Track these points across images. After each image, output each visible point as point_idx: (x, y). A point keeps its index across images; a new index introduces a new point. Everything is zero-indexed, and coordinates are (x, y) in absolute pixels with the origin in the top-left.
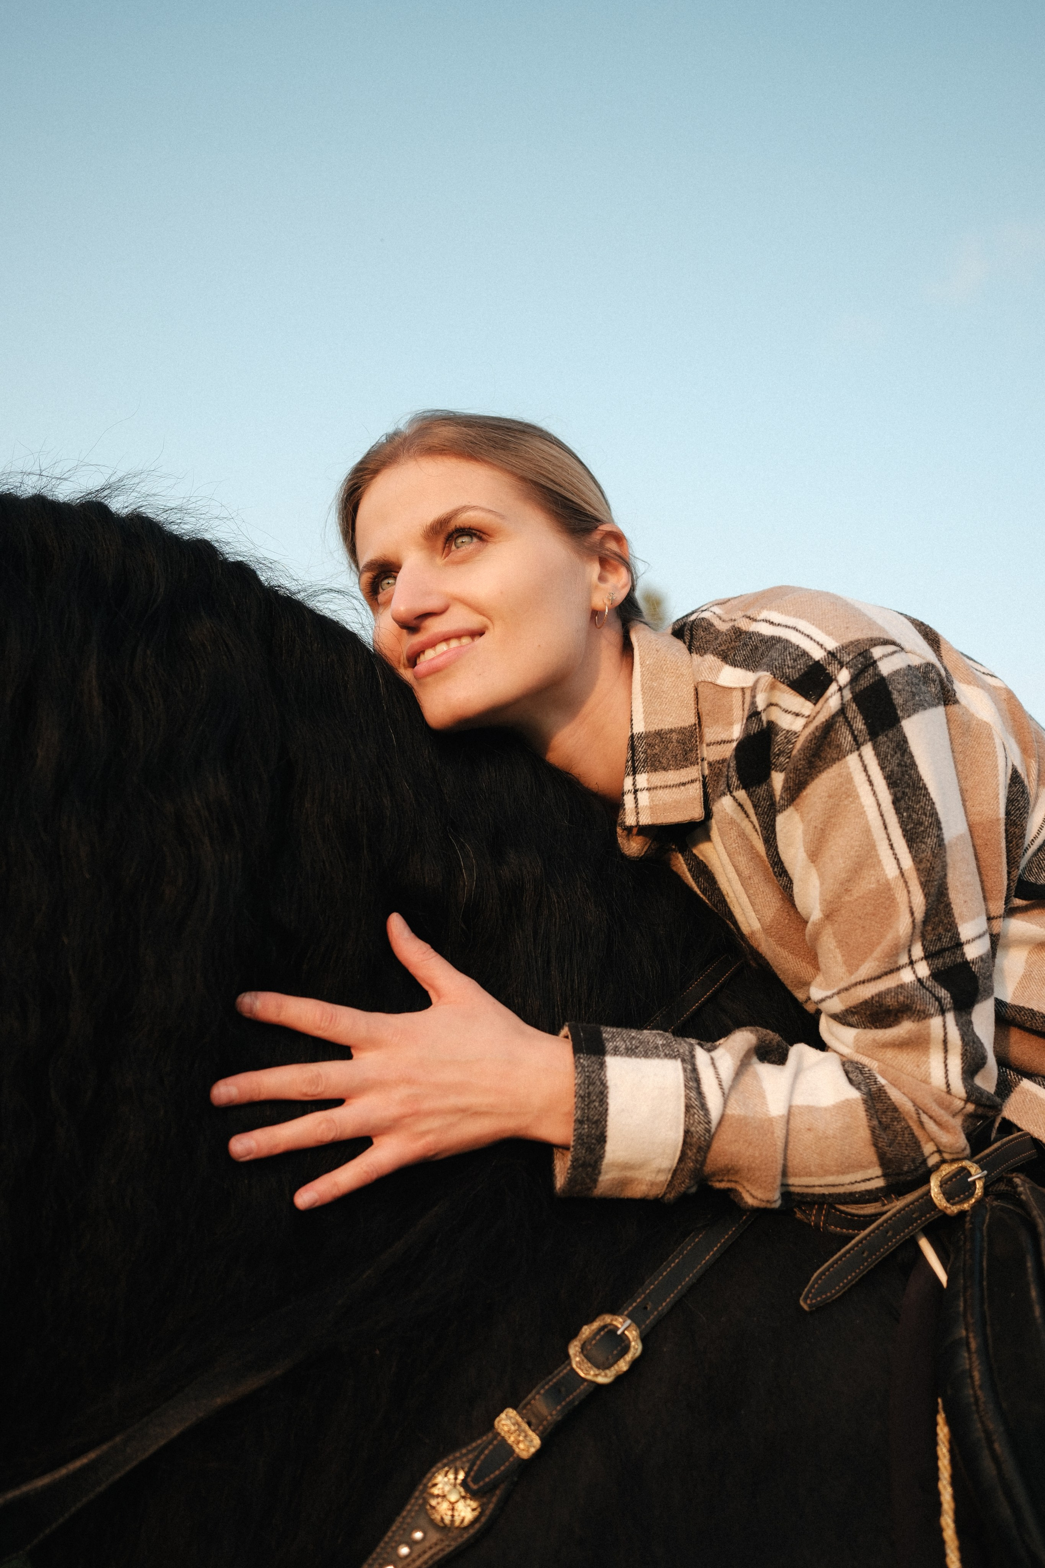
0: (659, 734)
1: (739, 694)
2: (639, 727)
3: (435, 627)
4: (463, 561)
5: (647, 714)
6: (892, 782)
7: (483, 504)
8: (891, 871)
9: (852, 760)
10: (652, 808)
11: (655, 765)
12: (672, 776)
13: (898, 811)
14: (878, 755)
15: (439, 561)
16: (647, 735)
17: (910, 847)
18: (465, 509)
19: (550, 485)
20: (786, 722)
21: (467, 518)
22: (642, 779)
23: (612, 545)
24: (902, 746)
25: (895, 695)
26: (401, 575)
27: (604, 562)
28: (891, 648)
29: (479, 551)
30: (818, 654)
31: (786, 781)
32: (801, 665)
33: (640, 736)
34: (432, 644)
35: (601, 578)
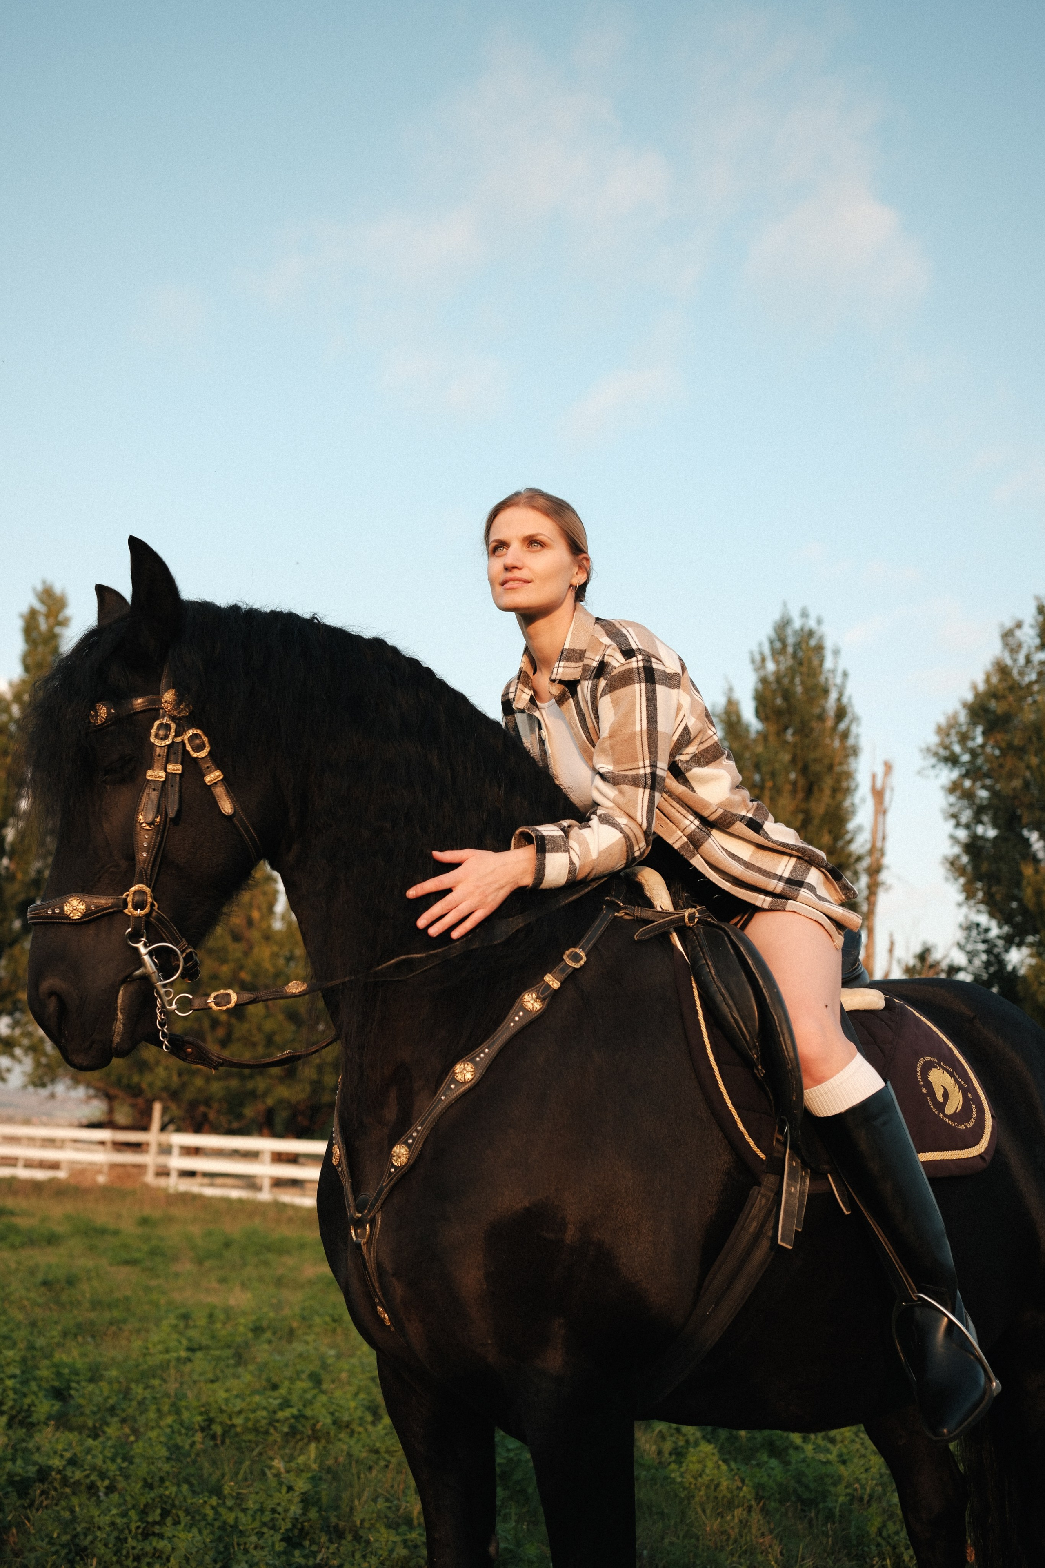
0: (573, 650)
1: (604, 646)
2: (567, 646)
3: (516, 574)
4: (533, 552)
5: (571, 643)
6: (648, 699)
7: (546, 534)
8: (638, 728)
9: (637, 686)
10: (563, 673)
11: (568, 659)
12: (573, 664)
13: (647, 710)
14: (646, 688)
15: (525, 549)
16: (569, 650)
17: (648, 723)
18: (541, 534)
19: (571, 534)
20: (615, 663)
21: (540, 538)
22: (562, 664)
23: (585, 562)
24: (654, 691)
25: (656, 675)
26: (511, 549)
27: (580, 567)
28: (659, 662)
29: (540, 551)
30: (634, 647)
31: (607, 684)
32: (628, 648)
33: (566, 649)
34: (513, 580)
35: (577, 574)
